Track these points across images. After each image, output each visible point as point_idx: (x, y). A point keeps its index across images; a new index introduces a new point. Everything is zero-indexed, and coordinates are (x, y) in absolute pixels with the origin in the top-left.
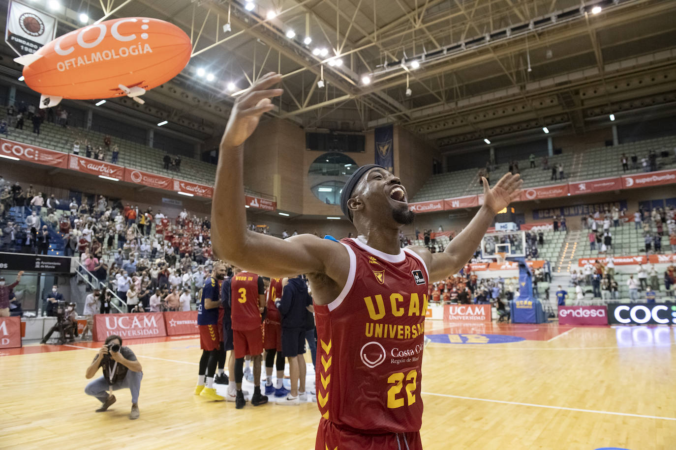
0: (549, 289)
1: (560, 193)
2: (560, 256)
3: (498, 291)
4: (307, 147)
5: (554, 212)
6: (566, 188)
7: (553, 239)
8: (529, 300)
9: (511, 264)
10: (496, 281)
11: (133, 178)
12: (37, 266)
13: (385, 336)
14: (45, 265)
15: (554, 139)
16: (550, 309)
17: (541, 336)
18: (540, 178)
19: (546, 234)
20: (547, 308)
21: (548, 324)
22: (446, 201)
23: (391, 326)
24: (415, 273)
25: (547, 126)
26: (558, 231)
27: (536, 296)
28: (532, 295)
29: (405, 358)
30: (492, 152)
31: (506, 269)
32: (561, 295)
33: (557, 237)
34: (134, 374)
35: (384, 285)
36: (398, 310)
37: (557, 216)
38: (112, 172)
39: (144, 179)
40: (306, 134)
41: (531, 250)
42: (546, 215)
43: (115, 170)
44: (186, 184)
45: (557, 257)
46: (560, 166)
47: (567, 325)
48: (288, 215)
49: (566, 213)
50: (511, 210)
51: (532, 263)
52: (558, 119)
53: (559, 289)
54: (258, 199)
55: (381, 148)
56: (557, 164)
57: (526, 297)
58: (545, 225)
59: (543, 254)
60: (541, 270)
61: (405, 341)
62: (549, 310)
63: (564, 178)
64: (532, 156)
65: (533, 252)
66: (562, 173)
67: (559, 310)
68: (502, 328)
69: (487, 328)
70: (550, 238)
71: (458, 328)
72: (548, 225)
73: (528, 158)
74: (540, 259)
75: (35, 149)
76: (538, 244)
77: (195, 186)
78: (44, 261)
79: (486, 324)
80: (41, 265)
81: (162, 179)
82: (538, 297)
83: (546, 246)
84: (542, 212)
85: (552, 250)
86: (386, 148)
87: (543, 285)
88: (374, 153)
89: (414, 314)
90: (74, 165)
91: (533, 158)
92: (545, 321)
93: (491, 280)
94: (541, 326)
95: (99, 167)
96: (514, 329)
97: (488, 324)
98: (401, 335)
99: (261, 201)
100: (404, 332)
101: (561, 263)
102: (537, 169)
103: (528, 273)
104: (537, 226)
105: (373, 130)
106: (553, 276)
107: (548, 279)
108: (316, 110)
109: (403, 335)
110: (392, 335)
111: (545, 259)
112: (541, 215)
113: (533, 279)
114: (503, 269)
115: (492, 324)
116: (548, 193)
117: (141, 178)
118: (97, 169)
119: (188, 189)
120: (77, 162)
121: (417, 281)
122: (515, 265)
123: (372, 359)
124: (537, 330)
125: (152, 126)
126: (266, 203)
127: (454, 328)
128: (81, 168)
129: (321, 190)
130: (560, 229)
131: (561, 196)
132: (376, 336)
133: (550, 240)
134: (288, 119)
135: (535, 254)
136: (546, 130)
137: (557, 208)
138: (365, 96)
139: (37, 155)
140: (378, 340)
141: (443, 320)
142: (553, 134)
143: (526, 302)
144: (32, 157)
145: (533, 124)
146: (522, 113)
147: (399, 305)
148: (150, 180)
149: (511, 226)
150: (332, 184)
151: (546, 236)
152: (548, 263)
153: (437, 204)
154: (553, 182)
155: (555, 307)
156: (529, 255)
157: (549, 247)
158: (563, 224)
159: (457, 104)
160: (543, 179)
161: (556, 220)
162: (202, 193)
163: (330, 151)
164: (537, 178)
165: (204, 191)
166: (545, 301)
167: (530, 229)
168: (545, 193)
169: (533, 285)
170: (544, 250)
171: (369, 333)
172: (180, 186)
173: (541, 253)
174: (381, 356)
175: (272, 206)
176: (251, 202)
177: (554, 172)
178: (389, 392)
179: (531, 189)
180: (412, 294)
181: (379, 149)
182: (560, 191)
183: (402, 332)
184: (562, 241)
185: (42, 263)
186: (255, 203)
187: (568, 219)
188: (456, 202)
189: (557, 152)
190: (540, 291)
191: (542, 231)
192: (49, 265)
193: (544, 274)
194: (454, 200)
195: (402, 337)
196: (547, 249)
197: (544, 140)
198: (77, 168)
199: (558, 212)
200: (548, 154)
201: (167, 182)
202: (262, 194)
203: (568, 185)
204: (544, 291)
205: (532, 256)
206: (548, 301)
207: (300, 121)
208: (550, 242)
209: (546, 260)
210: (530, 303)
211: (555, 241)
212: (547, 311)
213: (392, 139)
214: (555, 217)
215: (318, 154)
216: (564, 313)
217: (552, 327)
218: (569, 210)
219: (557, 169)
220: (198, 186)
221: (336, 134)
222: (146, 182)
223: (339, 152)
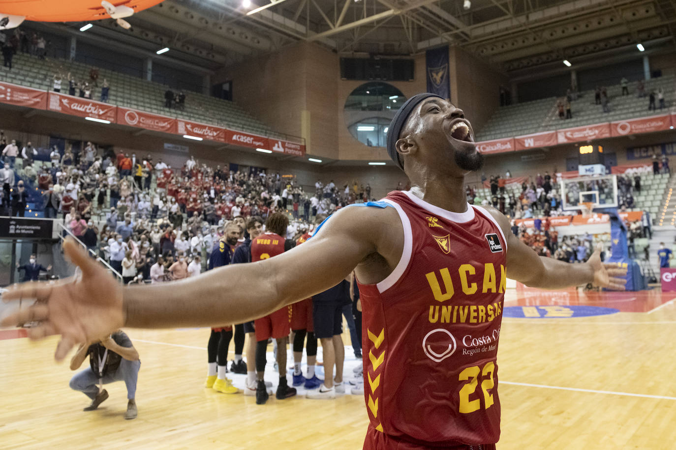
0: (648, 246)
1: (661, 126)
2: (661, 206)
3: (585, 251)
4: (342, 77)
5: (653, 150)
6: (668, 120)
7: (653, 184)
8: (624, 261)
9: (600, 217)
10: (581, 239)
11: (127, 119)
12: (12, 231)
13: (454, 321)
14: (21, 229)
15: (651, 58)
16: (651, 272)
17: (640, 307)
18: (634, 107)
19: (643, 178)
20: (646, 271)
21: (649, 292)
22: (518, 140)
23: (461, 307)
24: (489, 237)
25: (642, 42)
26: (659, 173)
27: (633, 257)
28: (627, 255)
29: (480, 347)
30: (574, 77)
31: (594, 223)
32: (663, 254)
33: (658, 181)
34: (129, 363)
35: (450, 255)
36: (470, 286)
37: (658, 155)
38: (101, 112)
39: (141, 120)
40: (341, 59)
41: (625, 199)
42: (644, 154)
43: (106, 110)
44: (194, 126)
45: (659, 207)
46: (660, 92)
47: (672, 291)
48: (320, 161)
49: (669, 151)
50: (598, 149)
51: (626, 215)
52: (656, 33)
53: (662, 247)
54: (282, 142)
55: (434, 75)
56: (655, 89)
57: (621, 258)
58: (642, 167)
59: (641, 204)
60: (638, 224)
61: (478, 326)
62: (649, 273)
63: (665, 107)
64: (624, 80)
65: (628, 200)
66: (662, 101)
67: (662, 274)
68: (590, 298)
69: (572, 298)
70: (650, 182)
71: (535, 298)
72: (645, 166)
73: (619, 83)
74: (637, 210)
75: (7, 87)
76: (634, 190)
77: (204, 127)
78: (20, 225)
79: (570, 293)
80: (16, 229)
81: (164, 120)
82: (636, 258)
83: (644, 193)
84: (638, 150)
85: (651, 198)
86: (440, 74)
87: (640, 243)
88: (425, 81)
89: (490, 290)
90: (54, 105)
91: (626, 83)
92: (644, 288)
93: (576, 237)
94: (639, 294)
95: (86, 107)
96: (606, 298)
97: (574, 293)
98: (474, 318)
99: (286, 145)
100: (478, 314)
101: (664, 214)
102: (630, 96)
103: (622, 228)
104: (632, 168)
105: (424, 52)
106: (654, 231)
107: (648, 235)
108: (352, 30)
109: (477, 318)
110: (463, 319)
111: (643, 209)
112: (637, 155)
113: (629, 235)
114: (590, 224)
115: (577, 293)
116: (645, 126)
117: (137, 119)
118: (83, 110)
119: (196, 131)
120: (58, 101)
121: (493, 247)
122: (606, 217)
123: (439, 350)
124: (634, 299)
125: (151, 54)
126: (293, 146)
127: (530, 299)
128: (63, 109)
129: (361, 128)
130: (662, 170)
131: (661, 129)
132: (442, 321)
133: (650, 186)
134: (318, 42)
135: (630, 204)
136: (641, 47)
137: (657, 145)
138: (413, 11)
140: (445, 326)
141: (516, 289)
142: (650, 51)
143: (619, 264)
144: (3, 96)
145: (624, 40)
146: (611, 27)
147: (471, 279)
148: (149, 121)
149: (598, 169)
150: (375, 121)
151: (644, 181)
152: (648, 214)
153: (506, 144)
154: (652, 112)
155: (656, 270)
156: (623, 204)
157: (648, 195)
158: (666, 165)
159: (527, 17)
160: (639, 109)
161: (657, 161)
162: (213, 136)
163: (371, 80)
164: (631, 108)
165: (215, 134)
166: (643, 263)
167: (623, 172)
168: (641, 126)
169: (629, 243)
170: (642, 199)
171: (433, 317)
172: (186, 128)
173: (638, 202)
174: (450, 346)
175: (299, 150)
176: (274, 146)
177: (652, 99)
178: (461, 392)
179: (623, 122)
180: (486, 264)
181: (432, 76)
182: (660, 123)
183: (476, 314)
184: (664, 186)
185: (18, 227)
186: (278, 147)
187: (670, 158)
188: (529, 141)
189: (655, 74)
190: (637, 249)
191: (639, 175)
192: (26, 230)
193: (642, 228)
194: (527, 138)
195: (475, 321)
196: (645, 196)
197: (638, 60)
198: (59, 109)
199: (658, 150)
200: (643, 77)
201: (169, 123)
202: (287, 136)
203: (671, 116)
204: (642, 249)
205: (627, 205)
206: (647, 263)
207: (332, 44)
208: (649, 188)
209: (645, 211)
210: (625, 265)
211: (656, 187)
212: (647, 275)
213: (448, 63)
214: (654, 157)
215: (356, 84)
216: (668, 277)
217: (653, 295)
218: (672, 147)
219: (656, 97)
220: (207, 128)
221: (378, 59)
222: (143, 124)
223: (382, 81)
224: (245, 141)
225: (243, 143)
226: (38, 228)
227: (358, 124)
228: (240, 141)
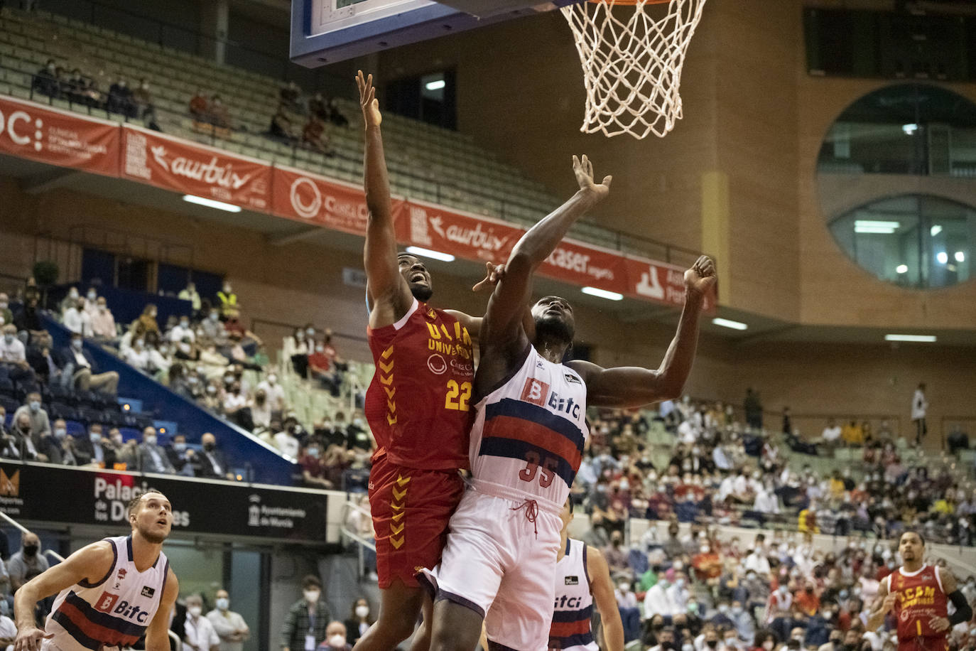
4: (810, 66)
11: (295, 200)
12: (254, 521)
14: (270, 516)
38: (238, 183)
39: (327, 206)
44: (449, 220)
48: (741, 326)
54: (658, 269)
75: (34, 114)
77: (469, 224)
80: (262, 516)
90: (135, 166)
95: (204, 167)
99: (670, 278)
117: (318, 201)
118: (198, 176)
119: (452, 237)
120: (144, 153)
128: (155, 175)
129: (864, 226)
139: (39, 135)
144: (26, 140)
150: (910, 205)
162: (493, 251)
163: (901, 79)
172: (430, 225)
176: (640, 280)
186: (650, 284)
192: (280, 518)
198: (145, 173)
202: (668, 250)
220: (479, 227)
221: (922, 13)
222: (332, 214)
223: (933, 83)
224: (569, 267)
225: (564, 270)
226: (301, 513)
227: (858, 214)
228: (557, 267)
